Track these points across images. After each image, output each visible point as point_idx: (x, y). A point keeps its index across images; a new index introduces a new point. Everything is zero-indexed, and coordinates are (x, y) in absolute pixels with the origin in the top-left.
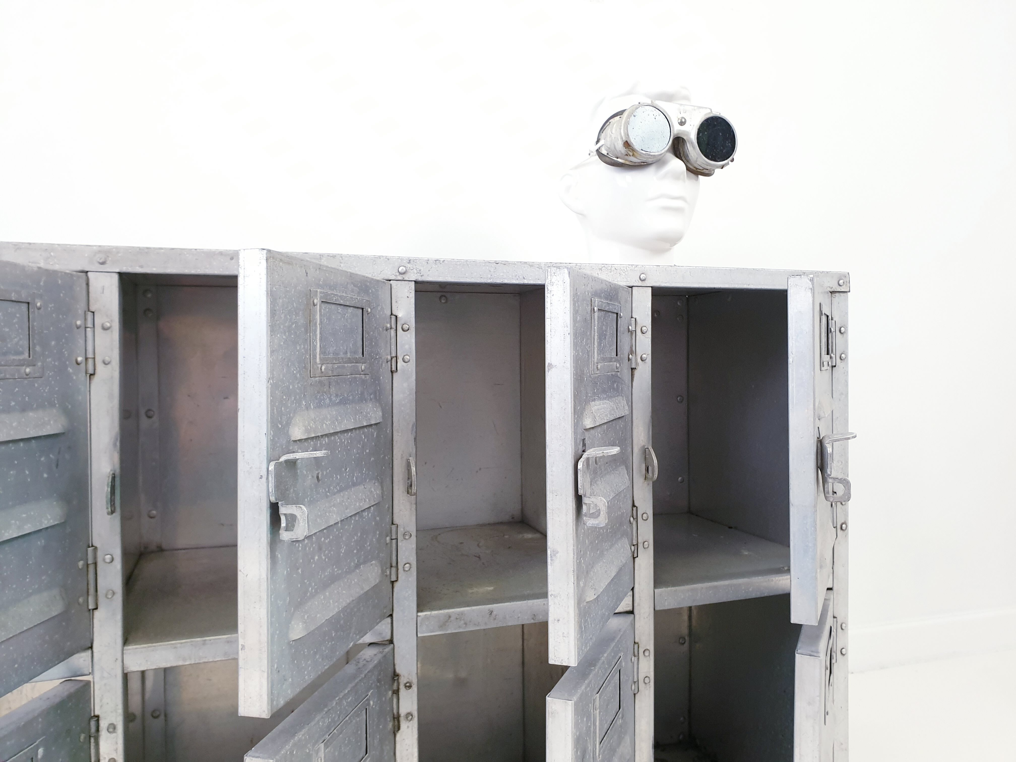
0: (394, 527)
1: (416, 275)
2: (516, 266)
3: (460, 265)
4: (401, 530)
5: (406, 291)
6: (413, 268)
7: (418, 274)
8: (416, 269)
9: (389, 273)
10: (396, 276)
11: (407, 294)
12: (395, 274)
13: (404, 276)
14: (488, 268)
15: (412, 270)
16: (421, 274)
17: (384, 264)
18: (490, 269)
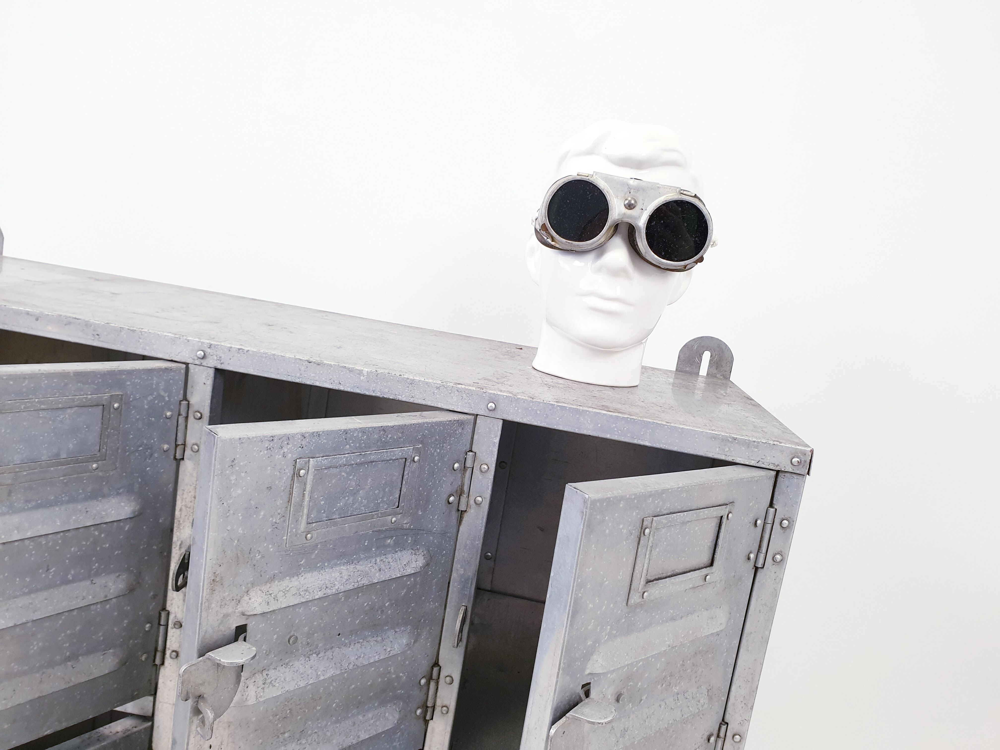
0: (163, 614)
1: (215, 362)
2: (332, 369)
3: (266, 357)
4: (171, 617)
5: (204, 376)
6: (212, 354)
7: (217, 361)
8: (216, 356)
9: (187, 356)
10: (194, 359)
11: (204, 380)
12: (193, 358)
13: (202, 361)
14: (298, 366)
15: (212, 355)
16: (222, 362)
17: (183, 346)
18: (300, 368)
